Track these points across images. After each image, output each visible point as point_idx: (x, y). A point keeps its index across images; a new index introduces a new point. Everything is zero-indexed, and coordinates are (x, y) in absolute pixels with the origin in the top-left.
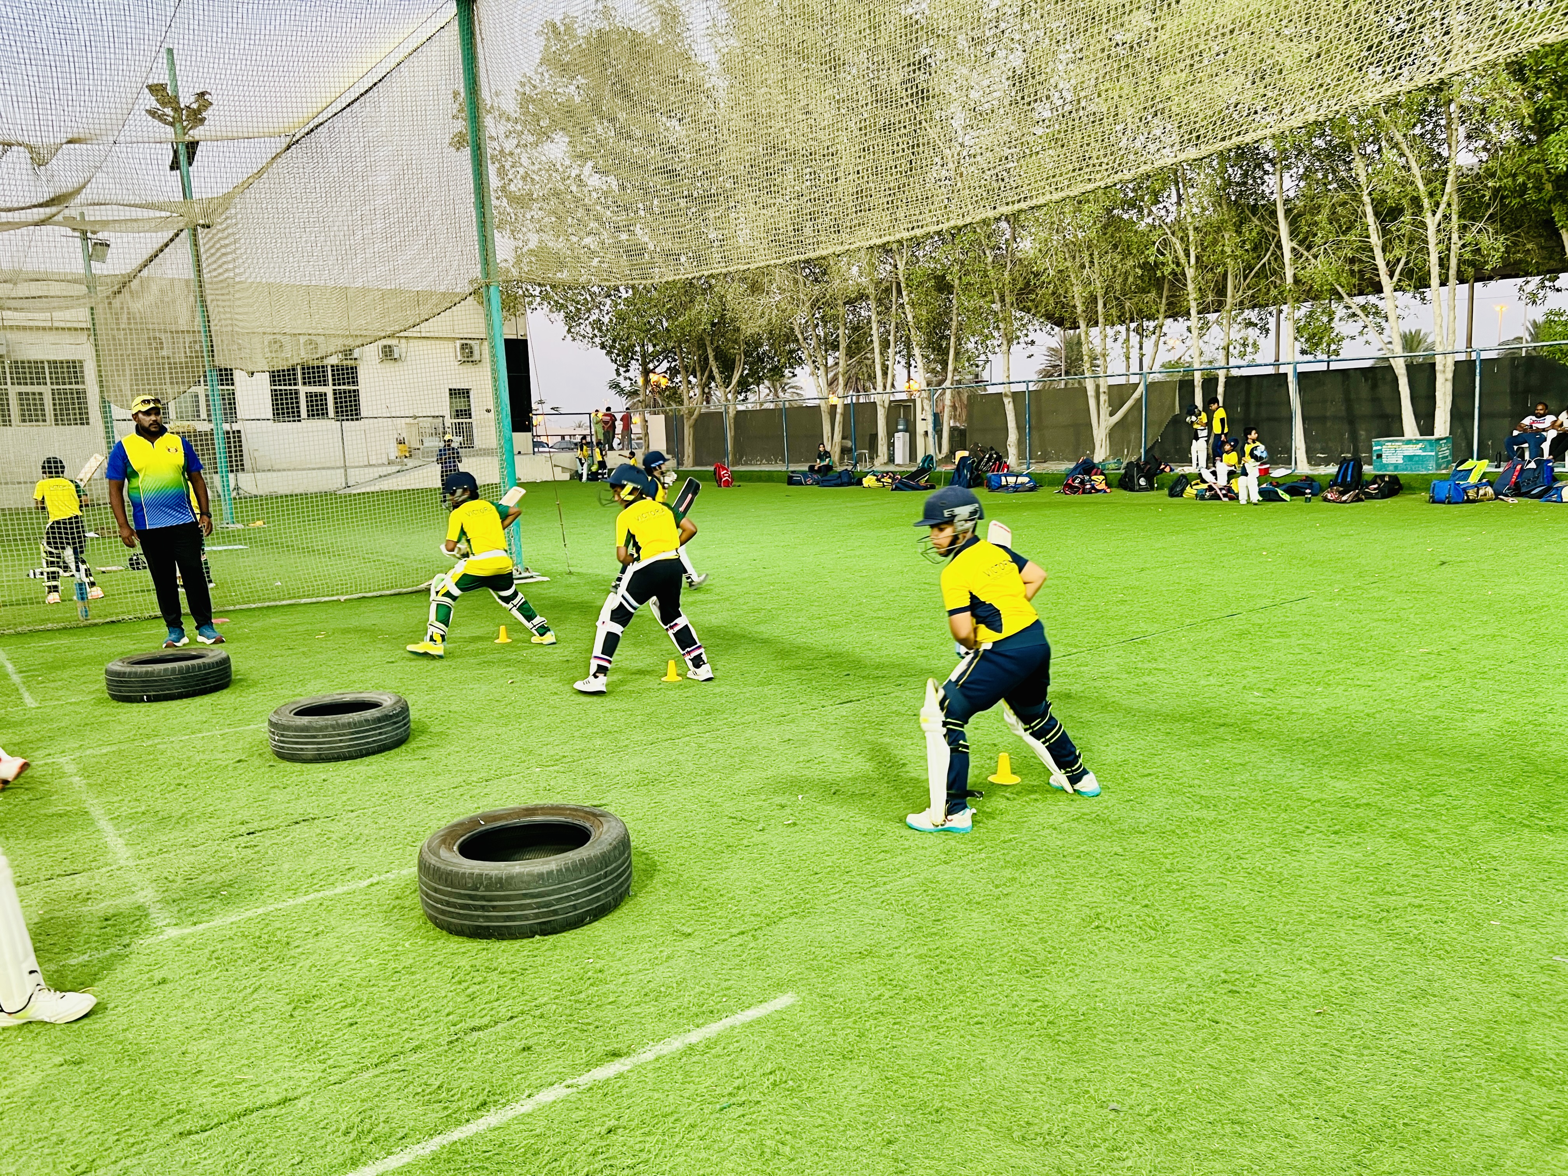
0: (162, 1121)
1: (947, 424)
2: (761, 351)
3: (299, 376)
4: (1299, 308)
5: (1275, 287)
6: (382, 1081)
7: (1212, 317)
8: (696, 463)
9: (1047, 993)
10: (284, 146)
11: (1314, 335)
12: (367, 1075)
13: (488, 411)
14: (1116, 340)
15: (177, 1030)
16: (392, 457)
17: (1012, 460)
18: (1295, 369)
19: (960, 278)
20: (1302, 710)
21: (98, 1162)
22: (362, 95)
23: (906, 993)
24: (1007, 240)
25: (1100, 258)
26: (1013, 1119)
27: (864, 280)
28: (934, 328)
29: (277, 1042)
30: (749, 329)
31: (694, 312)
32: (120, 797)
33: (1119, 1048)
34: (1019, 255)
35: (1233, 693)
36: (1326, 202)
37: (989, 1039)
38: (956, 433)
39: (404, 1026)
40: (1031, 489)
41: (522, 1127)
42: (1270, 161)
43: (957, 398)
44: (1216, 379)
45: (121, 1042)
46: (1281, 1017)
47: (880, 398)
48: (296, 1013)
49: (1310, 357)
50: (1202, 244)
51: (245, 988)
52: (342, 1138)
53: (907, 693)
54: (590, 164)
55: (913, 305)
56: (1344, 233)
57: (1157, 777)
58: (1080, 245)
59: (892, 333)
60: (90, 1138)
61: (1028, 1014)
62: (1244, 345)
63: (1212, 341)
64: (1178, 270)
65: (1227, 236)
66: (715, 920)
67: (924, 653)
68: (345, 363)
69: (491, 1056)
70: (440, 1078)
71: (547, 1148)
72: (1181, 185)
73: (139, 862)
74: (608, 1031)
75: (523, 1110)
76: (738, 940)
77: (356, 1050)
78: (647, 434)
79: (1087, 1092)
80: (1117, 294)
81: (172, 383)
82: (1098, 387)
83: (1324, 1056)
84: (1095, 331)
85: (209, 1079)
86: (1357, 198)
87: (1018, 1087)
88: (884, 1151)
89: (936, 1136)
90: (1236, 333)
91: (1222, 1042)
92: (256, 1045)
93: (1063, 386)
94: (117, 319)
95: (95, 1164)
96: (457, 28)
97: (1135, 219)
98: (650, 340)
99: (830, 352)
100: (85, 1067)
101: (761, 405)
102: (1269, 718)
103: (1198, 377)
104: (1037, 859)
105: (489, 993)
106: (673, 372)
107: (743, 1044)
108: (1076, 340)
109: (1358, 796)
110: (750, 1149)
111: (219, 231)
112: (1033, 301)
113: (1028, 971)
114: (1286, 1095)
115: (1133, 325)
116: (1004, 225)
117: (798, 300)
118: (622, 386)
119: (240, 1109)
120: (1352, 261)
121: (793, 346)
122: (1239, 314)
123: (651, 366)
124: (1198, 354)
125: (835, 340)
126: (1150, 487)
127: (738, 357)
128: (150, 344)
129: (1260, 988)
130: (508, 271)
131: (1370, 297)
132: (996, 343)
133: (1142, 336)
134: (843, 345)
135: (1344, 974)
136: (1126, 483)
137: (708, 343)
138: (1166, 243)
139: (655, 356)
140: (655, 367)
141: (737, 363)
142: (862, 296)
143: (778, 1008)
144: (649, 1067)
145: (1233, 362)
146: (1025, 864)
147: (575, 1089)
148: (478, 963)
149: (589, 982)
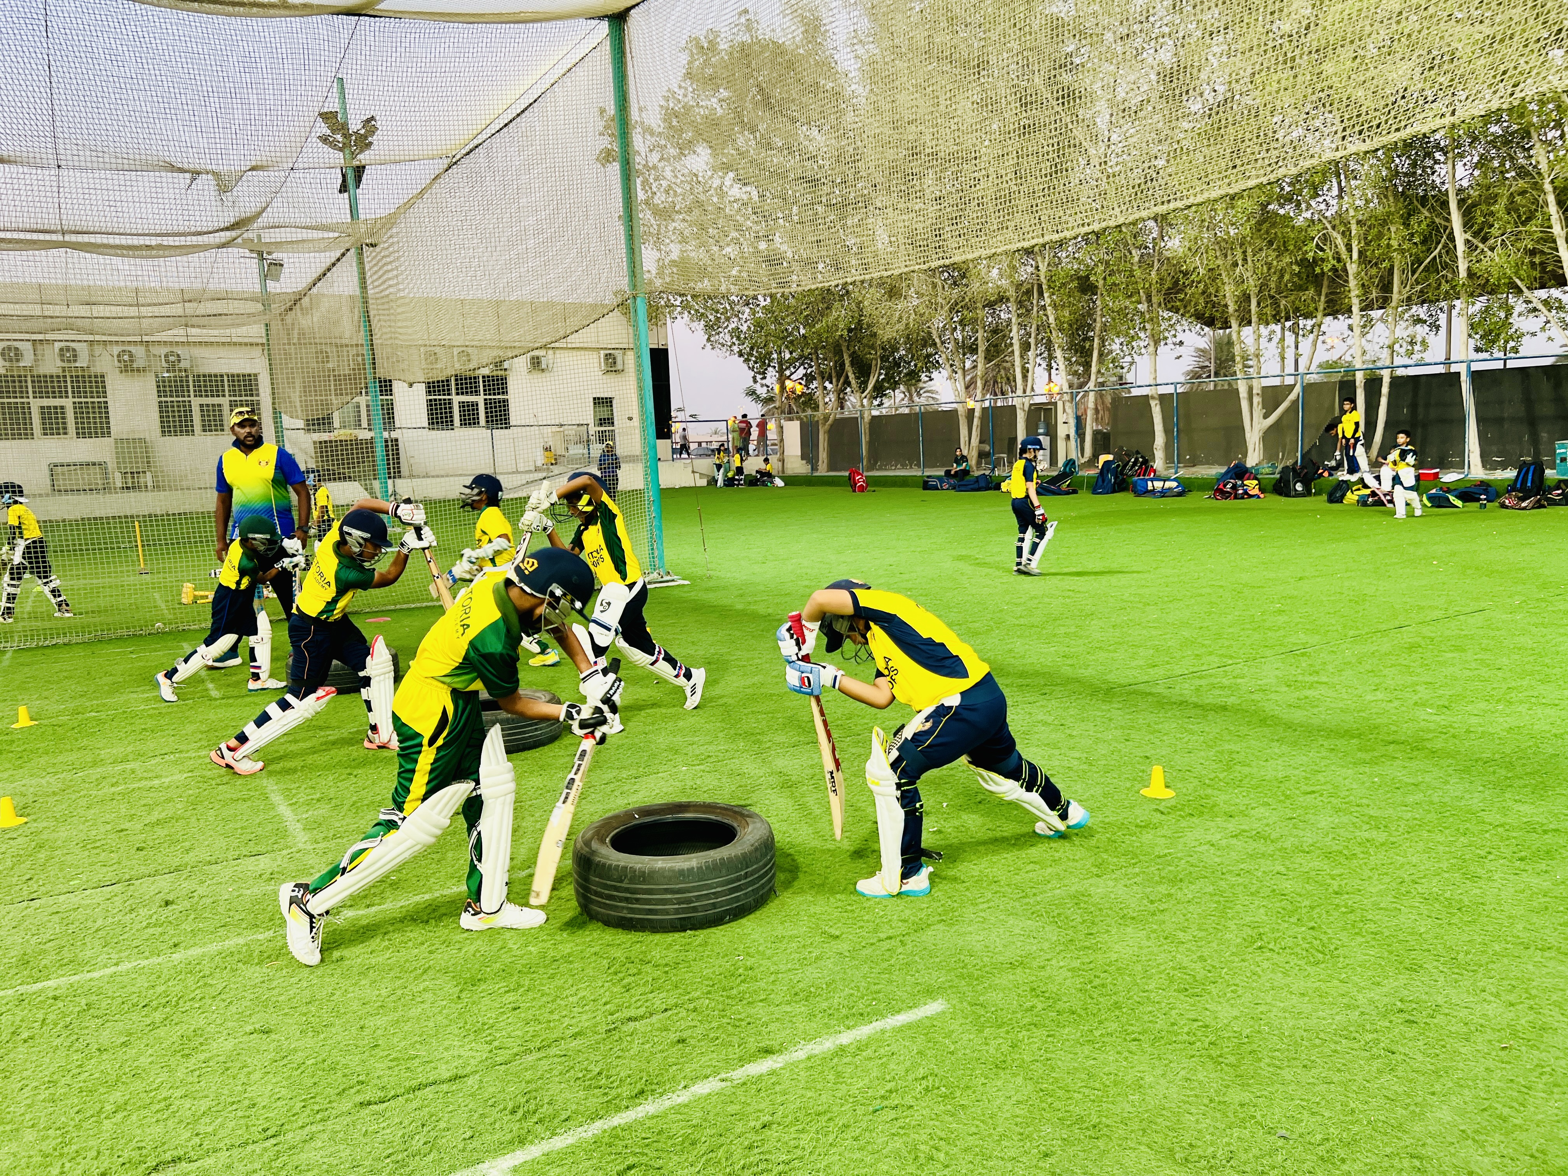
0: (344, 1090)
1: (1090, 428)
2: (897, 355)
3: (453, 387)
4: (1473, 304)
5: (1447, 282)
6: (544, 1064)
7: (1376, 314)
8: (832, 467)
9: (1208, 1013)
10: (446, 166)
11: (1491, 331)
12: (530, 1058)
13: (630, 419)
14: (1270, 340)
15: (355, 1005)
16: (539, 464)
17: (1159, 463)
18: (1469, 367)
19: (1105, 279)
20: (1481, 729)
21: (286, 1127)
22: (518, 115)
23: (1060, 1006)
24: (1154, 239)
25: (1254, 255)
26: (1175, 1140)
27: (1004, 283)
28: (1077, 330)
29: (445, 1022)
30: (886, 334)
31: (831, 318)
32: (297, 785)
33: (1287, 1074)
34: (1167, 254)
35: (1404, 709)
36: (1504, 192)
37: (1147, 1056)
38: (1099, 437)
39: (564, 1013)
40: (1180, 494)
41: (679, 1117)
42: (1442, 149)
43: (1099, 401)
44: (1380, 380)
45: (305, 1014)
46: (1463, 1050)
47: (1020, 402)
48: (463, 995)
49: (1485, 355)
50: (1366, 238)
51: (415, 969)
52: (509, 1117)
53: (1053, 702)
54: (731, 175)
55: (1055, 306)
56: (1524, 223)
57: (1322, 795)
58: (1233, 243)
59: (1033, 335)
60: (279, 1103)
61: (1188, 1034)
62: (1412, 343)
63: (1376, 339)
64: (1339, 266)
65: (1393, 229)
66: (862, 924)
67: (1069, 662)
68: (495, 373)
69: (647, 1046)
70: (600, 1063)
71: (703, 1139)
72: (1342, 177)
73: (315, 846)
74: (760, 1028)
75: (679, 1100)
76: (886, 945)
77: (519, 1033)
78: (782, 440)
79: (1254, 1117)
80: (1272, 293)
81: (336, 395)
82: (1251, 389)
83: (1510, 1092)
84: (1247, 331)
85: (386, 1053)
86: (1537, 187)
87: (1179, 1107)
88: (1041, 1164)
89: (1095, 1152)
90: (1403, 330)
91: (1400, 1074)
92: (426, 1023)
93: (1212, 387)
94: (289, 334)
95: (284, 1127)
96: (608, 48)
97: (1292, 214)
98: (787, 347)
99: (968, 355)
100: (273, 1036)
101: (896, 409)
102: (1444, 736)
103: (1360, 378)
104: (1194, 875)
105: (644, 985)
106: (809, 378)
107: (894, 1048)
108: (1226, 340)
109: (1545, 821)
110: (904, 1153)
111: (383, 249)
112: (1181, 300)
113: (1186, 990)
114: (1469, 1132)
115: (1288, 324)
116: (1151, 224)
117: (936, 304)
118: (758, 392)
119: (414, 1083)
120: (1533, 252)
121: (930, 350)
122: (1406, 310)
123: (788, 373)
124: (1360, 353)
125: (973, 344)
126: (1307, 493)
127: (874, 362)
128: (317, 357)
129: (1439, 1019)
130: (651, 282)
131: (1553, 290)
132: (1142, 344)
133: (1297, 335)
134: (981, 349)
135: (1531, 1008)
136: (1281, 488)
137: (844, 349)
138: (1325, 238)
139: (791, 362)
140: (792, 374)
141: (873, 367)
142: (1002, 299)
143: (929, 1014)
144: (802, 1066)
145: (1398, 361)
146: (1181, 880)
147: (729, 1083)
148: (633, 955)
149: (739, 979)
